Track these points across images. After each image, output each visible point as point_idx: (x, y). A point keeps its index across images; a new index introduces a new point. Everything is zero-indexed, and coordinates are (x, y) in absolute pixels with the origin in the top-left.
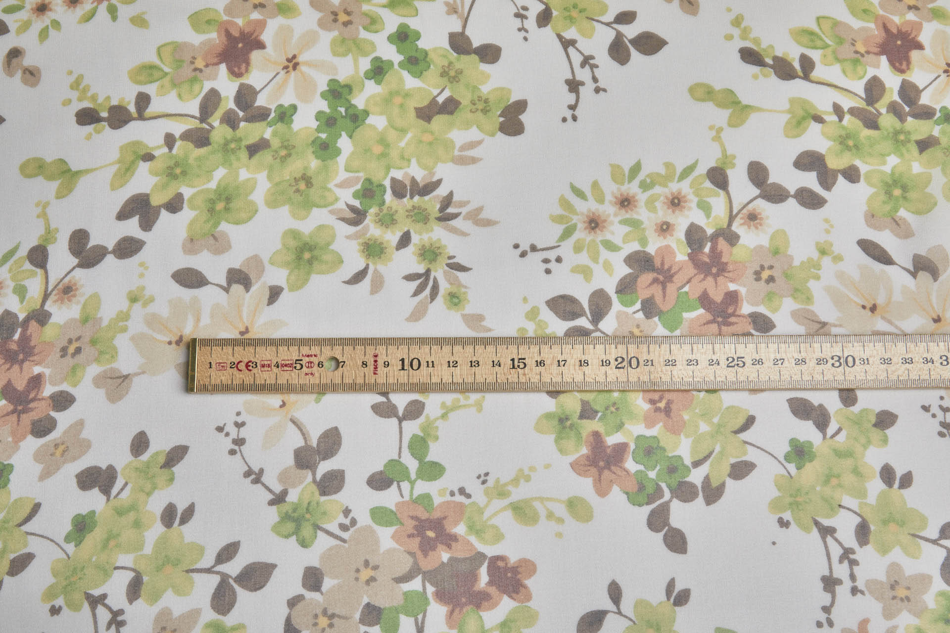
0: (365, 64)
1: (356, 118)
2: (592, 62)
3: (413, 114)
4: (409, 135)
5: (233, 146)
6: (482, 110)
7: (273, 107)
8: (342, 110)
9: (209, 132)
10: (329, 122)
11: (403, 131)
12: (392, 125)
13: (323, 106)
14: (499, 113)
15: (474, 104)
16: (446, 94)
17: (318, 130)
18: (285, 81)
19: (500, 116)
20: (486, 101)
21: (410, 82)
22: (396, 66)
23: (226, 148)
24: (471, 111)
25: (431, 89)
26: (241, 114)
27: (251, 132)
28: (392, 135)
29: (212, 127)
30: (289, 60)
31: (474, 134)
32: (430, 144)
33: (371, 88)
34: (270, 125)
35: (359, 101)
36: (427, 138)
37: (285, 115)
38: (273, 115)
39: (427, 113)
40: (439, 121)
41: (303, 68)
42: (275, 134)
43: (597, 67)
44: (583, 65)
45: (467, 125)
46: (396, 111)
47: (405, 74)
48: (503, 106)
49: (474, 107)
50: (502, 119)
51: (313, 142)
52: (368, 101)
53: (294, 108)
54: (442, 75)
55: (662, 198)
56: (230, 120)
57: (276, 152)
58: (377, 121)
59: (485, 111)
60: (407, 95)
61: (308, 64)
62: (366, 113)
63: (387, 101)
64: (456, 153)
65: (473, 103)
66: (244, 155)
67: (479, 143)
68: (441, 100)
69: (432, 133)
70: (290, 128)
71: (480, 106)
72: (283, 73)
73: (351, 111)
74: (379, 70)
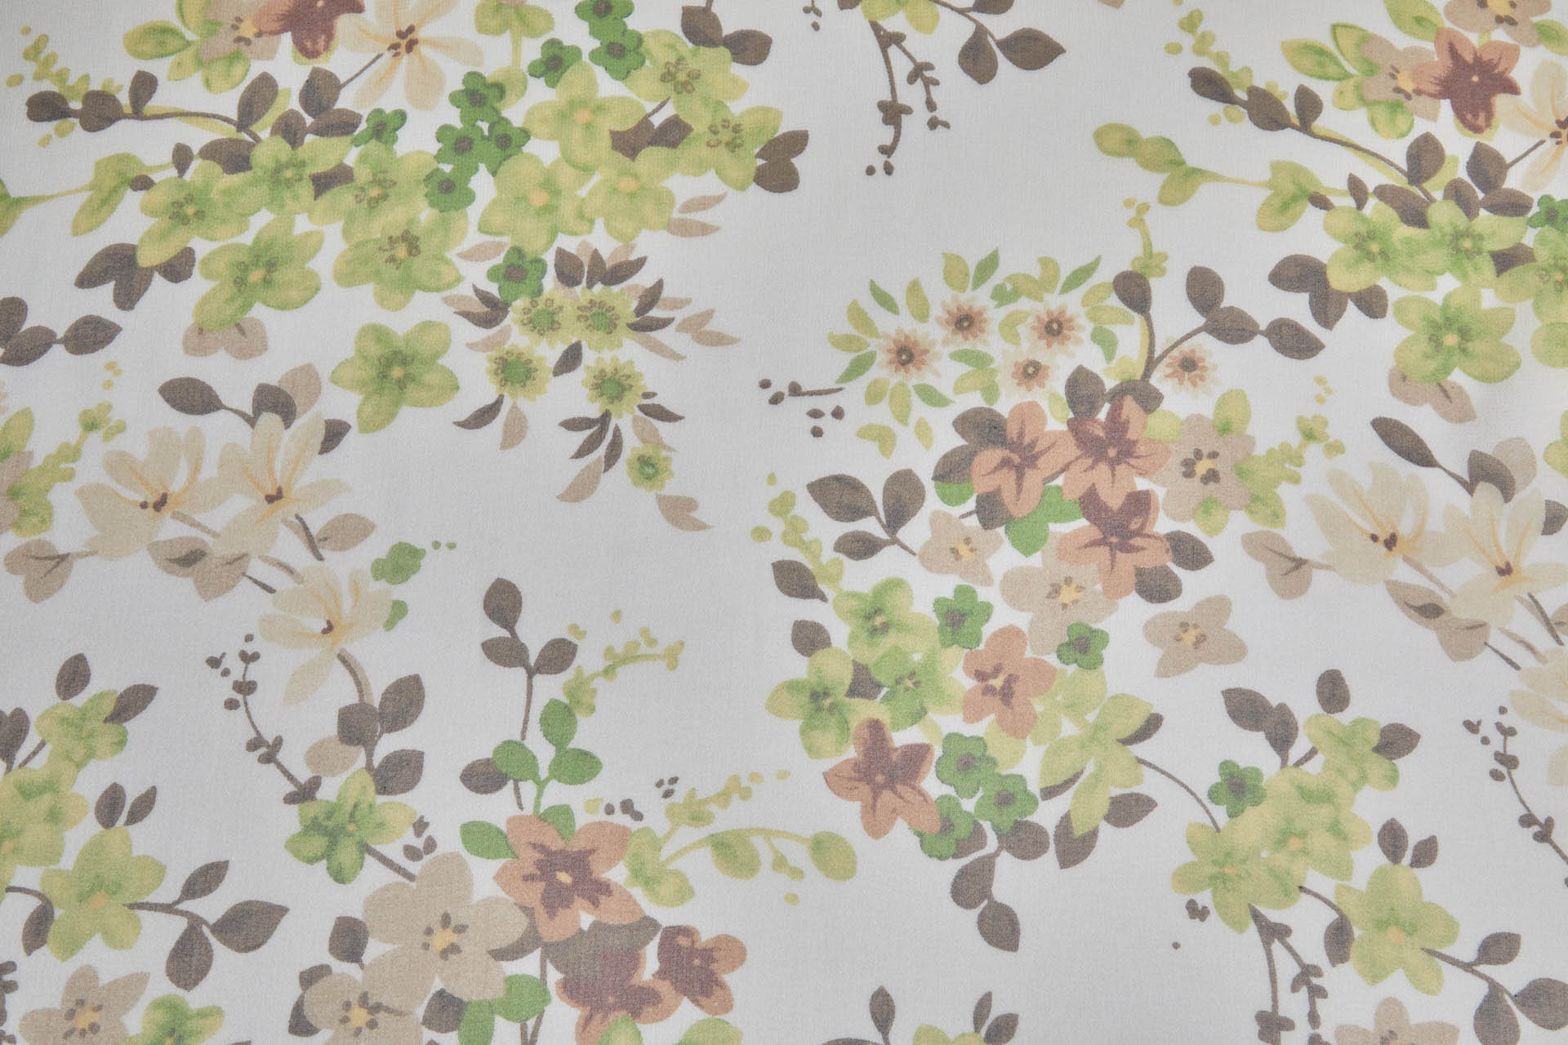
0: (532, 51)
1: (507, 142)
2: (927, 74)
3: (606, 142)
4: (596, 178)
5: (289, 173)
6: (727, 144)
7: (365, 112)
8: (485, 126)
9: (251, 146)
10: (458, 144)
11: (587, 170)
12: (567, 158)
13: (453, 117)
14: (757, 151)
15: (715, 133)
16: (668, 112)
17: (440, 157)
18: (391, 71)
19: (759, 156)
20: (737, 129)
21: (607, 86)
22: (585, 58)
23: (276, 178)
24: (708, 144)
25: (643, 102)
26: (309, 120)
27: (323, 153)
28: (566, 175)
29: (257, 139)
30: (401, 35)
31: (709, 184)
32: (632, 195)
33: (539, 92)
34: (356, 143)
35: (515, 113)
36: (627, 184)
37: (385, 127)
38: (363, 126)
39: (629, 143)
40: (651, 158)
41: (423, 50)
42: (363, 159)
43: (936, 83)
44: (912, 79)
45: (700, 168)
46: (577, 134)
47: (600, 72)
48: (765, 139)
49: (714, 137)
50: (760, 162)
51: (429, 177)
52: (530, 113)
53: (402, 116)
54: (663, 79)
55: (1030, 320)
56: (289, 130)
57: (363, 189)
58: (543, 150)
59: (733, 146)
60: (600, 109)
61: (436, 44)
62: (526, 134)
63: (564, 116)
64: (676, 214)
65: (714, 131)
66: (306, 190)
67: (718, 199)
68: (657, 120)
69: (636, 177)
70: (390, 151)
71: (726, 136)
72: (388, 55)
73: (499, 130)
74: (554, 63)
